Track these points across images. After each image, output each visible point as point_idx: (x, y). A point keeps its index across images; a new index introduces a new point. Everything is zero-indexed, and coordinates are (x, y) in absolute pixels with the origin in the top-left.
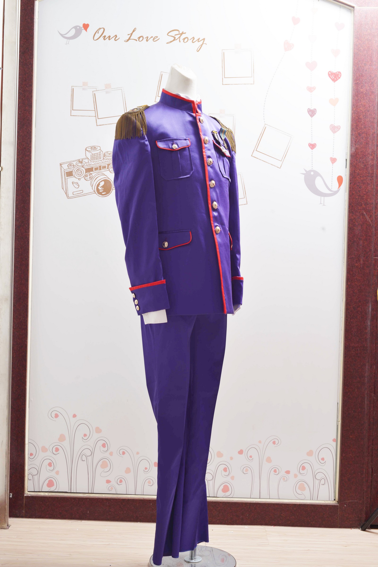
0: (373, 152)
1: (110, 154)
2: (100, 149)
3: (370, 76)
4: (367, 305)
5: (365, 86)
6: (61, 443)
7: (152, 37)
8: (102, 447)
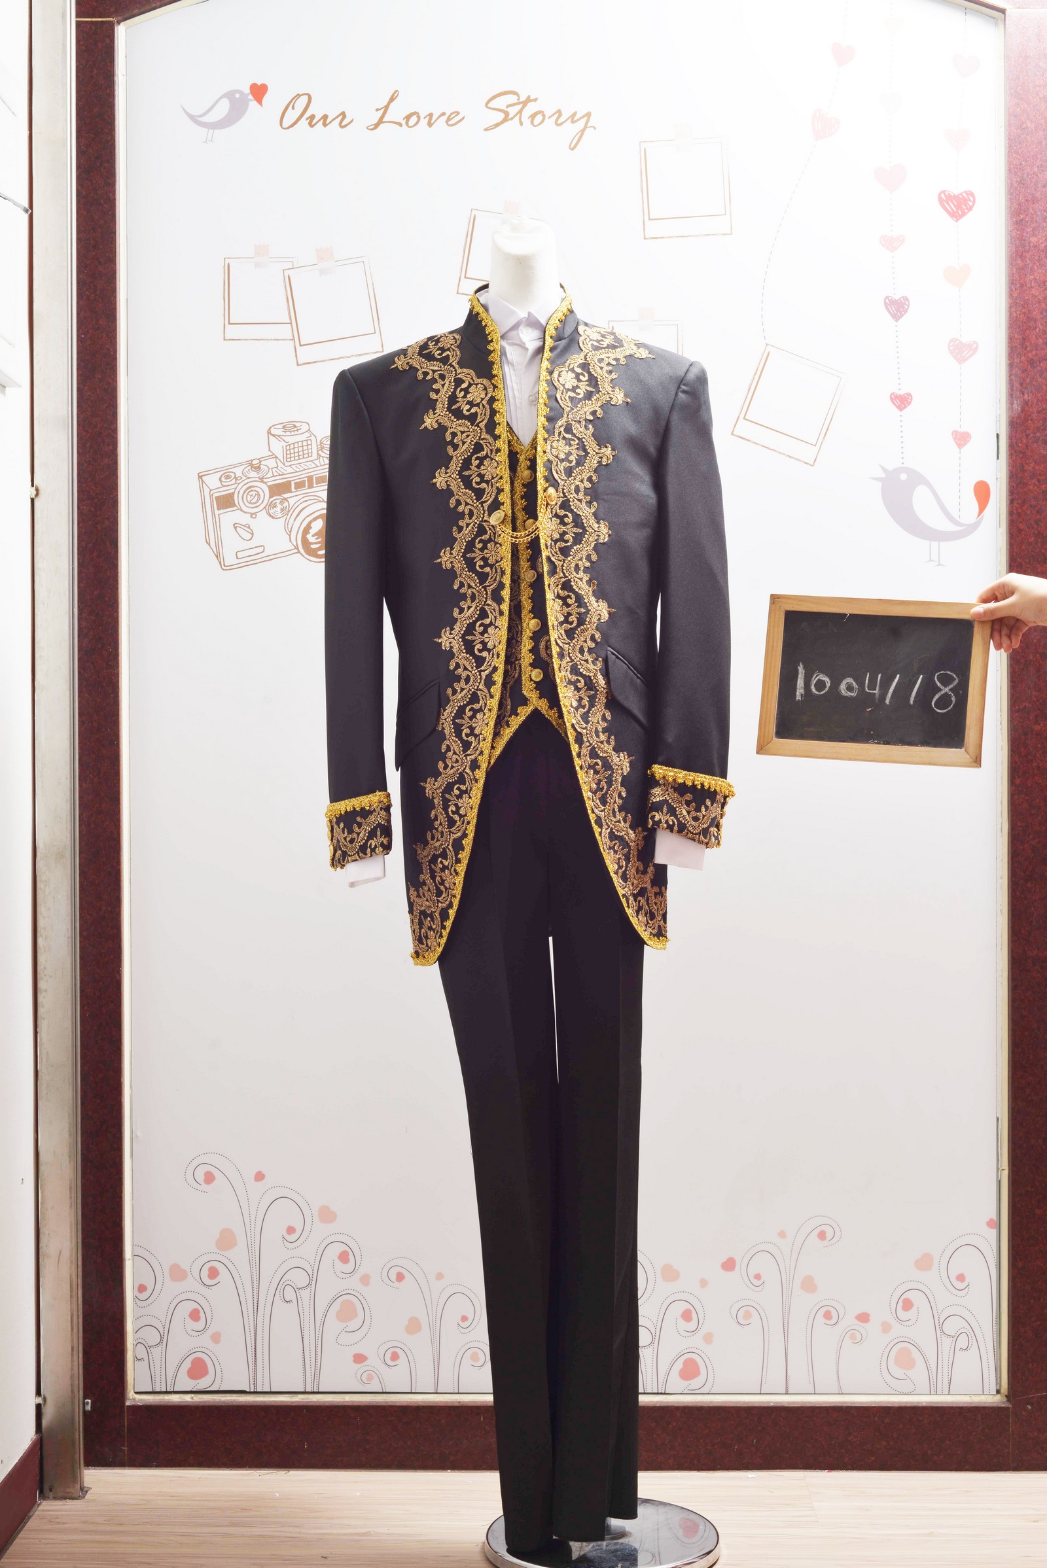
2: (309, 430)
5: (1042, 229)
6: (223, 1253)
7: (444, 114)
8: (338, 1263)
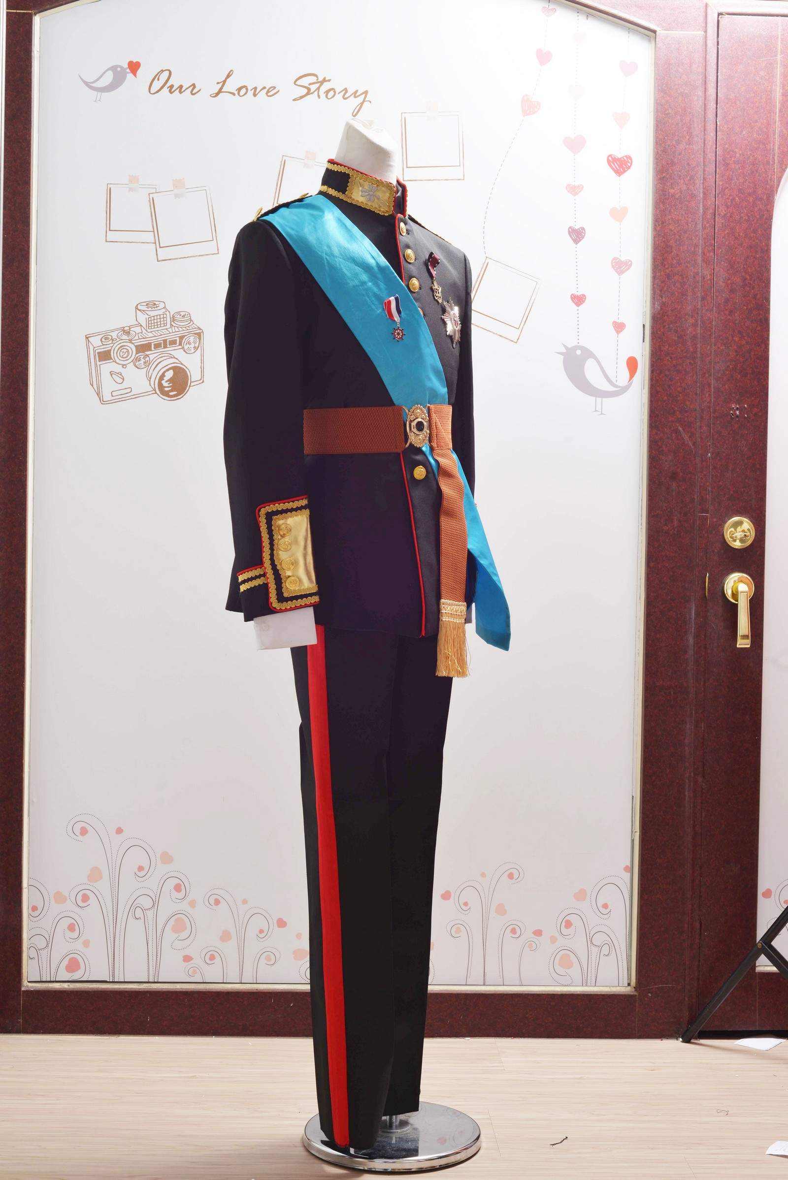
0: (695, 310)
1: (183, 316)
2: (165, 307)
3: (688, 165)
4: (688, 605)
5: (678, 184)
6: (92, 884)
7: (264, 88)
8: (174, 892)
